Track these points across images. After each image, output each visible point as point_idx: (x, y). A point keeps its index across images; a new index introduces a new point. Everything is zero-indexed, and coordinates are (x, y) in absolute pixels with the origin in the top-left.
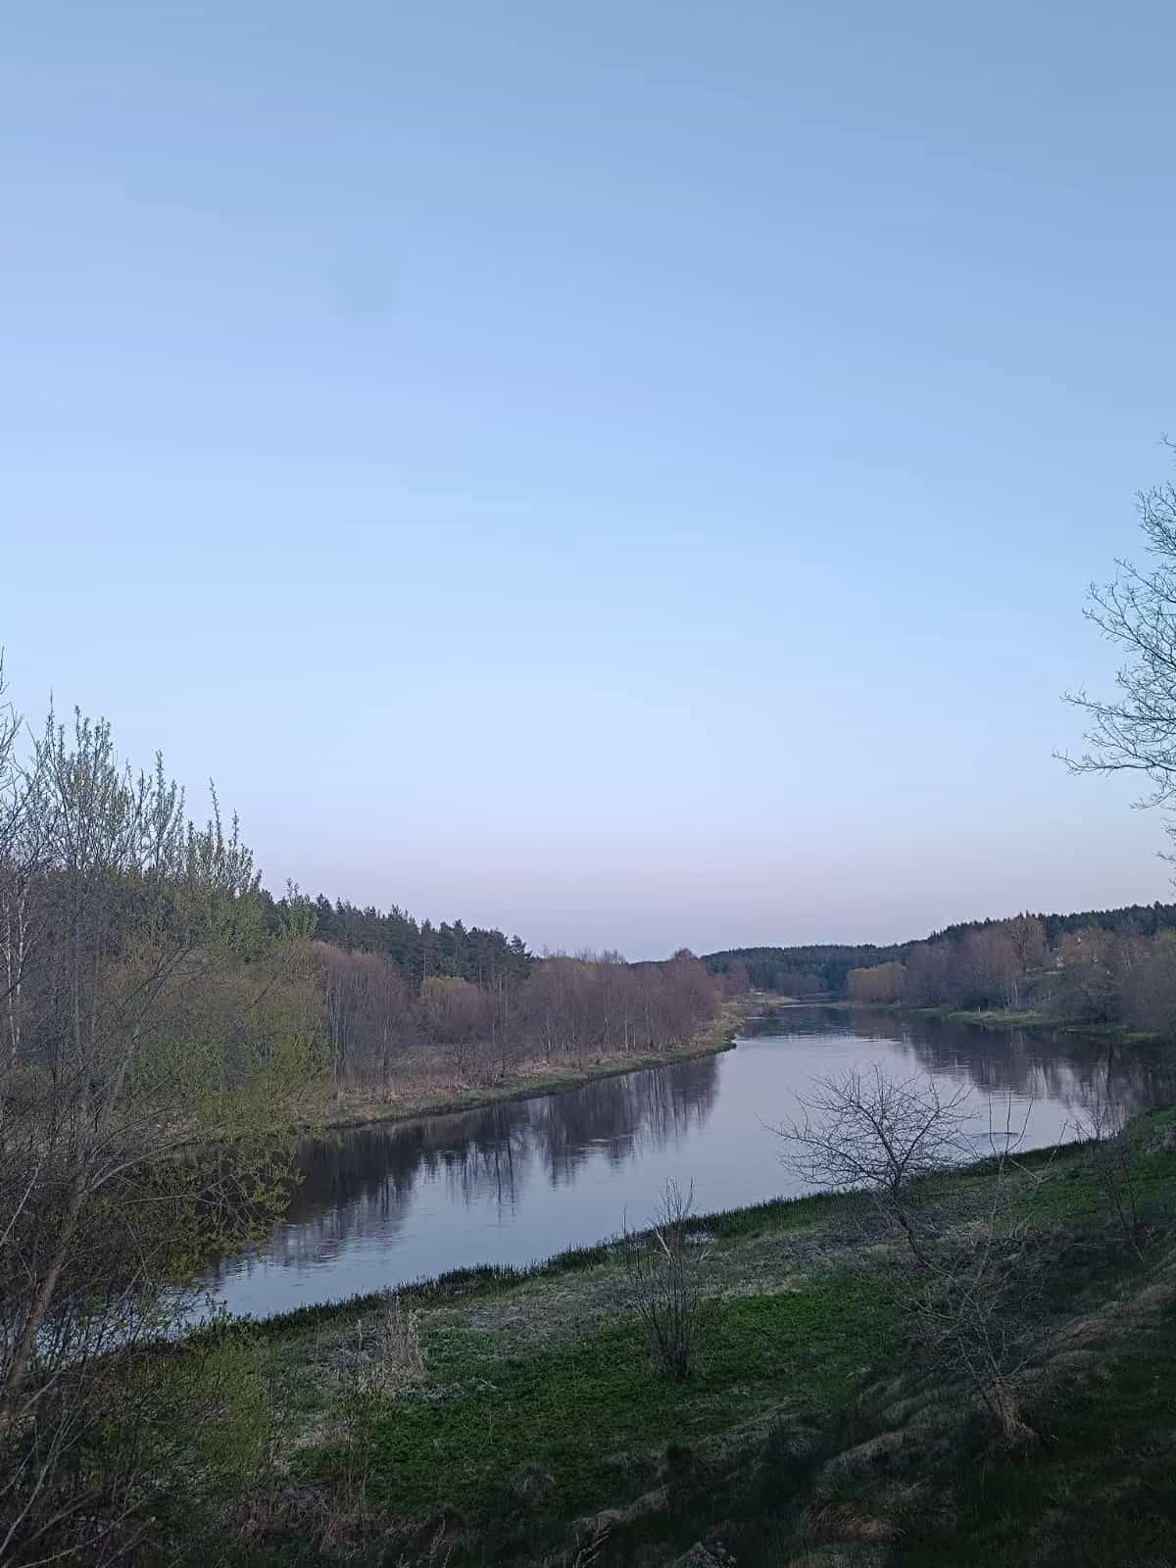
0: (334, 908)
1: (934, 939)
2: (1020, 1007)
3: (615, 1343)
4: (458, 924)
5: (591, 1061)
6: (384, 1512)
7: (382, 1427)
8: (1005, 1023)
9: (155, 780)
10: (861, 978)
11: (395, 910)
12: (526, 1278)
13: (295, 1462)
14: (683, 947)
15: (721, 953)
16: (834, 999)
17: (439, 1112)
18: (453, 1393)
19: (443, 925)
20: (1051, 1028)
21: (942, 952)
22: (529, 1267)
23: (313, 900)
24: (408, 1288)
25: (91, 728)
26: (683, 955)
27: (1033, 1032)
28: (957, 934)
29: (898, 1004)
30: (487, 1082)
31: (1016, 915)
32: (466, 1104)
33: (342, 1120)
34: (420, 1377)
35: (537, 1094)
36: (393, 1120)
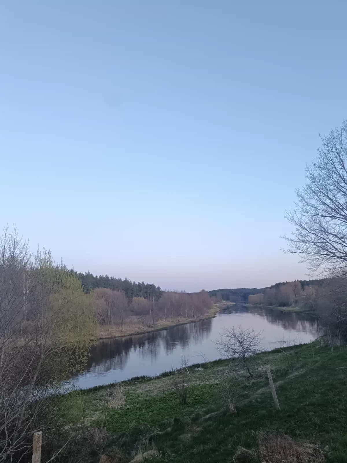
0: (110, 278)
1: (272, 287)
2: (294, 306)
3: (172, 396)
4: (143, 283)
5: (177, 320)
6: (110, 434)
7: (112, 415)
8: (290, 311)
9: (61, 264)
10: (252, 297)
11: (126, 279)
12: (153, 379)
13: (91, 423)
14: (203, 289)
15: (214, 290)
16: (245, 303)
17: (136, 334)
18: (131, 407)
19: (139, 283)
20: (301, 312)
21: (274, 291)
22: (154, 376)
23: (104, 276)
24: (123, 381)
25: (47, 252)
26: (203, 291)
27: (298, 313)
28: (278, 286)
29: (262, 305)
30: (149, 327)
31: (294, 280)
32: (143, 332)
33: (110, 337)
34: (123, 403)
35: (163, 329)
36: (123, 336)
